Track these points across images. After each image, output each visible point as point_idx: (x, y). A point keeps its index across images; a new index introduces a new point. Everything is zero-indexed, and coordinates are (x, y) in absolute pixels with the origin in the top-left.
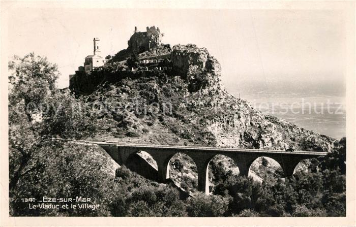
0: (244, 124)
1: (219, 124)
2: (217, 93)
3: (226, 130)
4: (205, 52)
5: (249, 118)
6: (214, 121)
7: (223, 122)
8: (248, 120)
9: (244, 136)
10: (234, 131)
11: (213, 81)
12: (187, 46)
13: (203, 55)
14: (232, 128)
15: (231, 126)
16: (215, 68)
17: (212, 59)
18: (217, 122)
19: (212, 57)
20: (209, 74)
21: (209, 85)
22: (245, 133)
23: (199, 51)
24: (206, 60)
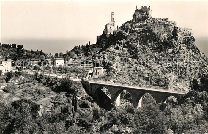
0: (194, 74)
1: (176, 73)
2: (178, 52)
3: (180, 77)
4: (173, 24)
5: (198, 70)
6: (172, 71)
7: (179, 72)
8: (197, 72)
9: (193, 82)
10: (186, 78)
11: (176, 44)
12: (162, 20)
13: (171, 26)
14: (184, 76)
15: (184, 75)
16: (178, 35)
17: (177, 29)
18: (174, 72)
19: (177, 28)
20: (174, 39)
21: (173, 46)
22: (194, 80)
23: (169, 23)
24: (173, 29)
